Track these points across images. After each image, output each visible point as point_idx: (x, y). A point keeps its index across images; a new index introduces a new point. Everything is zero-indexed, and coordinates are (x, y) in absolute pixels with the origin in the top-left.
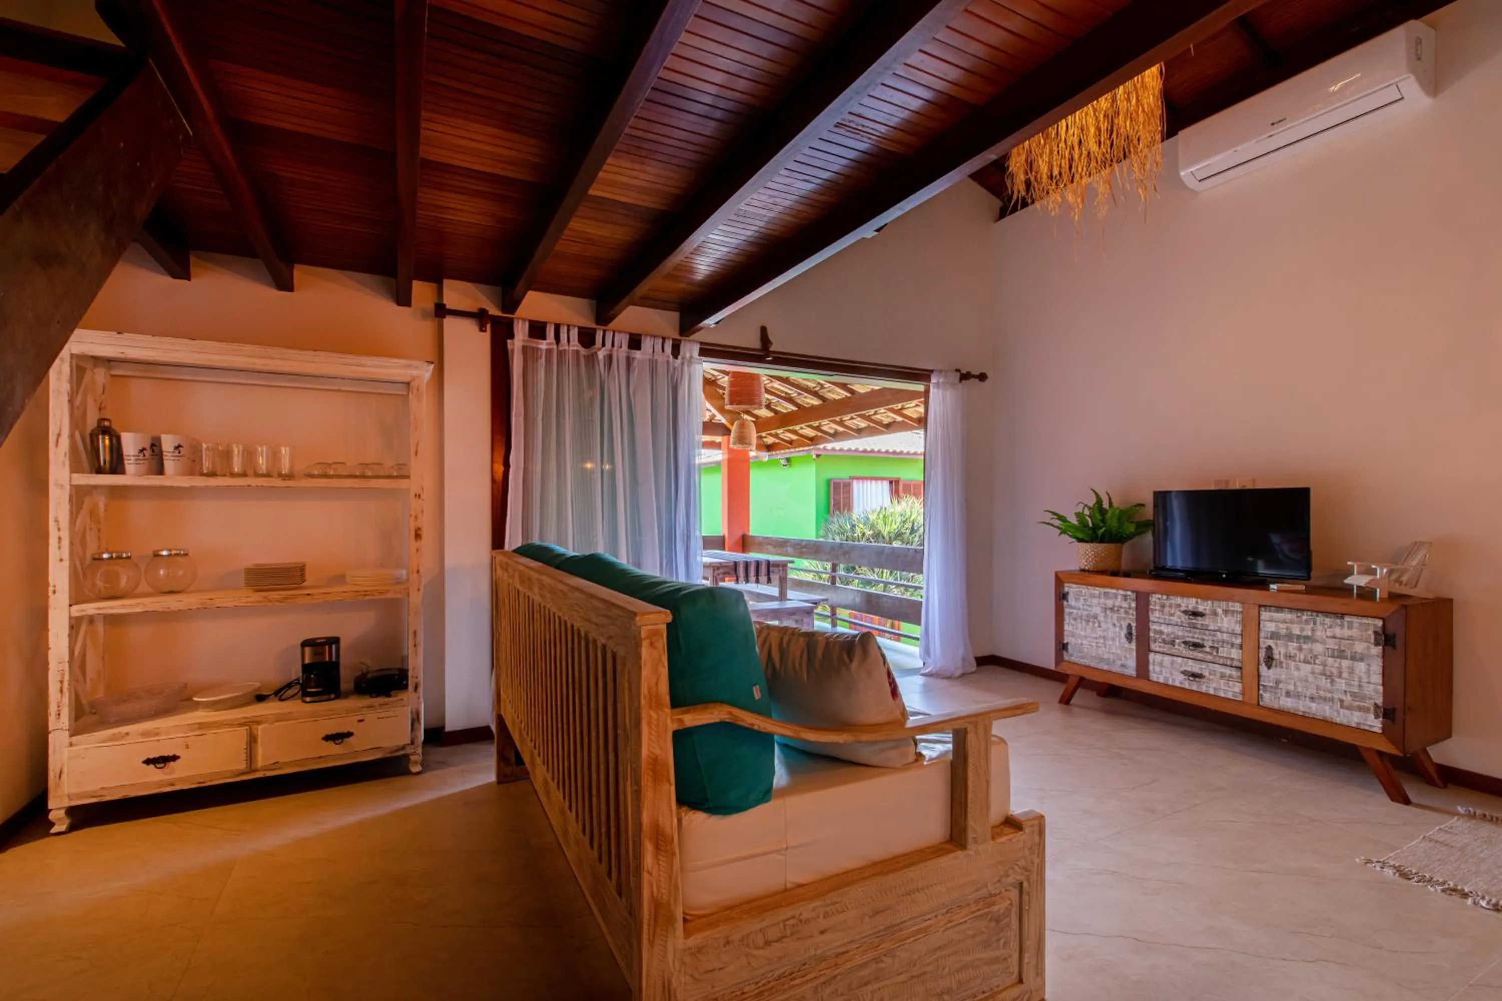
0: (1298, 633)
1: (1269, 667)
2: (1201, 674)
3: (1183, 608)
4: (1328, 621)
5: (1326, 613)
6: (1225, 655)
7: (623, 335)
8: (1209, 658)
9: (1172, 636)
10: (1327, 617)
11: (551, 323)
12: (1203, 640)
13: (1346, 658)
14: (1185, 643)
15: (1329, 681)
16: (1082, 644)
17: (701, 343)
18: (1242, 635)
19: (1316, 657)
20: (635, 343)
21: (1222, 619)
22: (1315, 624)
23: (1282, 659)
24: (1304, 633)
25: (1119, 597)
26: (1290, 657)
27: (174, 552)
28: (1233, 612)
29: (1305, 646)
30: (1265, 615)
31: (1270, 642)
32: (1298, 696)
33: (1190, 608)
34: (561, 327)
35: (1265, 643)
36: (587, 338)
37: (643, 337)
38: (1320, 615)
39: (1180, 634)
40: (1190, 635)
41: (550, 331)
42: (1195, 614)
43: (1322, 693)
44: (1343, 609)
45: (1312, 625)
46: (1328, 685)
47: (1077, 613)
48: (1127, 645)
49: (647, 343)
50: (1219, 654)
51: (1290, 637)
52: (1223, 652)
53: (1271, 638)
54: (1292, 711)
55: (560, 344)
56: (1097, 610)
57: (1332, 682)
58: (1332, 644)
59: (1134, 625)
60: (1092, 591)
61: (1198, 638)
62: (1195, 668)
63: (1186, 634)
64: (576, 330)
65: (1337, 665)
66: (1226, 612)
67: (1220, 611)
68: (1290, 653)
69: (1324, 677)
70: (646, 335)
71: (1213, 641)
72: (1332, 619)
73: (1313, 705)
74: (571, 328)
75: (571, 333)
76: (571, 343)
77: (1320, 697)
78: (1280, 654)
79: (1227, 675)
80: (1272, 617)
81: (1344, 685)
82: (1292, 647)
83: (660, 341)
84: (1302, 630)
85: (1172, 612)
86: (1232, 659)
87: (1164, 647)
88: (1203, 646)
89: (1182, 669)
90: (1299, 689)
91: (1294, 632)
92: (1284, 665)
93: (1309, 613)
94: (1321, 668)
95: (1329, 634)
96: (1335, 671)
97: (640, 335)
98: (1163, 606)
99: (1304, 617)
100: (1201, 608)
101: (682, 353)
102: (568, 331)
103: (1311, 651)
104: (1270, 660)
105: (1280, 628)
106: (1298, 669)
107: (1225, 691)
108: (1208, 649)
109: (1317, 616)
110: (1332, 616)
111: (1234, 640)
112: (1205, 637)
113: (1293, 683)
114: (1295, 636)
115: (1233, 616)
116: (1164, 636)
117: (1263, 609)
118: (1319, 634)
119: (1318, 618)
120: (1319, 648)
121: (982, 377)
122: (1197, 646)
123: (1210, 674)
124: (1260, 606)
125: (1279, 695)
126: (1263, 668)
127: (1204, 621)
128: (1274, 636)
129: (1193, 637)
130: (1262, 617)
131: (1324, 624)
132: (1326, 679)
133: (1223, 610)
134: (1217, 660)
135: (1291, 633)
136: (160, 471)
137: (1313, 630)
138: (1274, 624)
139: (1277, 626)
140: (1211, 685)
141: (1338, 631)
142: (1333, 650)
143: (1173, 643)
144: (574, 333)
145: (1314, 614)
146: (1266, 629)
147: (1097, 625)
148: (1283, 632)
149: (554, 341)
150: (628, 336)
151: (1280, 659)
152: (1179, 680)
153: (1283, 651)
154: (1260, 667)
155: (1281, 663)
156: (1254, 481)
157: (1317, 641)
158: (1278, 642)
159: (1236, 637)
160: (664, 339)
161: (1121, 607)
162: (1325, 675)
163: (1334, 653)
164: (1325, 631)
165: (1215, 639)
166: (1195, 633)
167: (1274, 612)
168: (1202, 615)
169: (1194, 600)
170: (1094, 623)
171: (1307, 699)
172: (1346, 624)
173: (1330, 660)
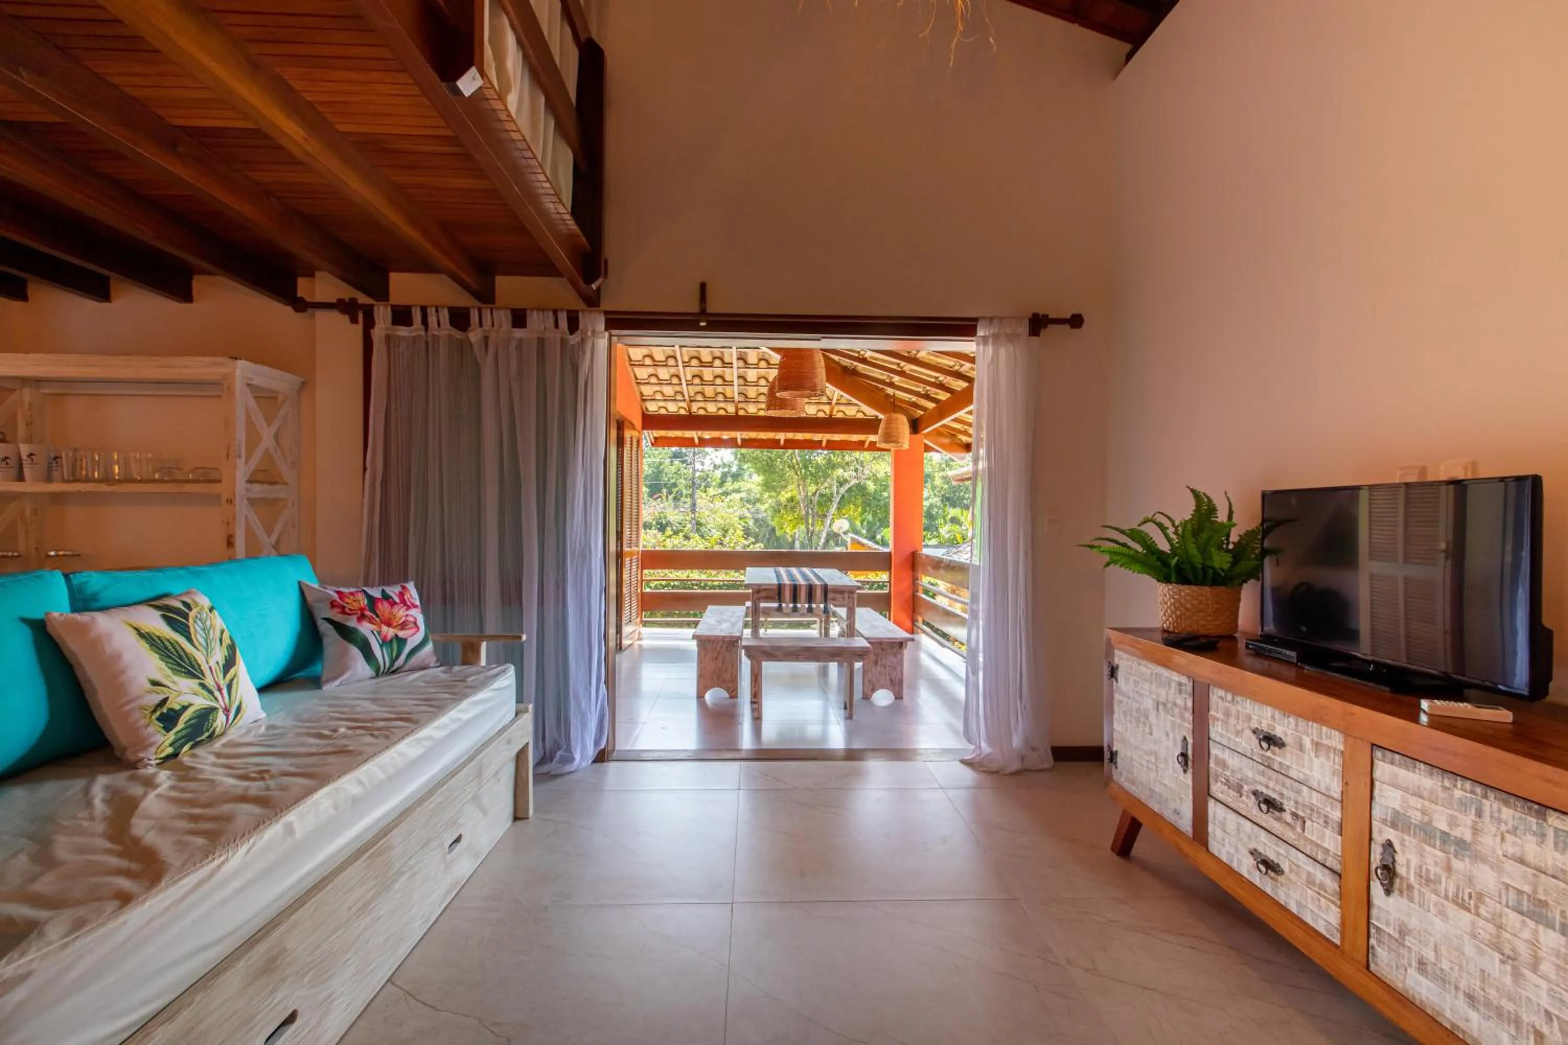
0: (1444, 827)
1: (1388, 892)
2: (1278, 865)
3: (1254, 725)
4: (1507, 813)
5: (1509, 795)
6: (1314, 839)
7: (502, 312)
8: (1289, 835)
9: (1239, 776)
10: (1506, 803)
11: (416, 306)
12: (1282, 795)
13: (1550, 925)
14: (1255, 793)
15: (1508, 968)
16: (1131, 759)
17: (606, 313)
18: (1342, 802)
19: (1480, 897)
20: (519, 319)
21: (1311, 760)
22: (1479, 814)
23: (1412, 879)
24: (1457, 833)
25: (1173, 685)
26: (1428, 880)
27: (61, 553)
28: (1329, 748)
29: (1457, 864)
30: (1384, 769)
31: (1391, 834)
32: (1442, 980)
33: (1264, 727)
34: (429, 310)
35: (1383, 833)
36: (460, 319)
37: (528, 312)
38: (1491, 795)
39: (1250, 774)
40: (1263, 780)
41: (417, 316)
42: (1270, 740)
43: (1493, 994)
44: (1540, 791)
45: (1473, 817)
46: (1508, 980)
47: (1127, 703)
48: (1182, 776)
49: (535, 320)
50: (1306, 834)
51: (1427, 832)
52: (1314, 830)
53: (1394, 825)
54: (1429, 1011)
55: (429, 330)
56: (1148, 703)
57: (1517, 975)
58: (1517, 877)
59: (1190, 740)
60: (1143, 669)
61: (1274, 790)
62: (1272, 850)
63: (1259, 778)
64: (446, 310)
65: (1526, 934)
66: (1317, 745)
67: (1307, 742)
68: (1428, 871)
69: (1497, 956)
70: (532, 309)
71: (1296, 802)
72: (1517, 815)
73: (1474, 1016)
74: (440, 309)
75: (441, 314)
76: (442, 327)
77: (1488, 1004)
78: (1408, 867)
79: (1318, 882)
80: (1396, 776)
81: (1544, 995)
82: (1434, 855)
83: (551, 314)
84: (1453, 822)
85: (1239, 728)
86: (1326, 851)
87: (1228, 795)
88: (1281, 809)
89: (1252, 846)
90: (1445, 965)
91: (1436, 824)
92: (1416, 894)
93: (1468, 785)
94: (1491, 928)
95: (1511, 850)
96: (1524, 951)
97: (525, 310)
98: (1227, 714)
99: (1458, 793)
100: (1279, 731)
101: (581, 326)
102: (437, 311)
103: (1470, 879)
104: (1389, 872)
105: (1409, 807)
106: (1442, 914)
107: (1315, 917)
108: (1287, 817)
109: (1485, 796)
110: (1519, 804)
111: (1328, 809)
112: (1285, 792)
113: (1432, 945)
114: (1438, 834)
115: (1328, 758)
116: (1228, 773)
117: (1378, 754)
118: (1489, 841)
119: (1487, 803)
120: (1487, 878)
121: (1076, 321)
122: (1271, 805)
123: (1291, 871)
124: (1373, 745)
125: (1405, 962)
126: (1377, 889)
127: (1284, 757)
128: (1397, 821)
129: (1267, 787)
130: (1377, 774)
131: (1499, 821)
132: (1503, 962)
133: (1312, 740)
134: (1300, 844)
135: (1430, 823)
136: (21, 478)
137: (1475, 830)
138: (1398, 794)
139: (1404, 800)
140: (1292, 894)
141: (1532, 849)
142: (1520, 892)
143: (1239, 789)
144: (445, 315)
145: (1479, 790)
146: (1383, 802)
147: (1147, 730)
148: (1416, 817)
149: (423, 327)
150: (509, 312)
151: (1408, 879)
152: (1246, 866)
153: (1414, 861)
154: (1372, 883)
155: (1410, 887)
156: (1474, 465)
157: (1484, 860)
158: (1407, 838)
159: (1332, 805)
160: (555, 312)
161: (1175, 704)
162: (1498, 949)
163: (1519, 903)
164: (1503, 839)
165: (1300, 799)
166: (1270, 779)
167: (1400, 766)
168: (1279, 744)
169: (1268, 711)
170: (1144, 724)
171: (1461, 996)
172: (1551, 833)
173: (1512, 919)
